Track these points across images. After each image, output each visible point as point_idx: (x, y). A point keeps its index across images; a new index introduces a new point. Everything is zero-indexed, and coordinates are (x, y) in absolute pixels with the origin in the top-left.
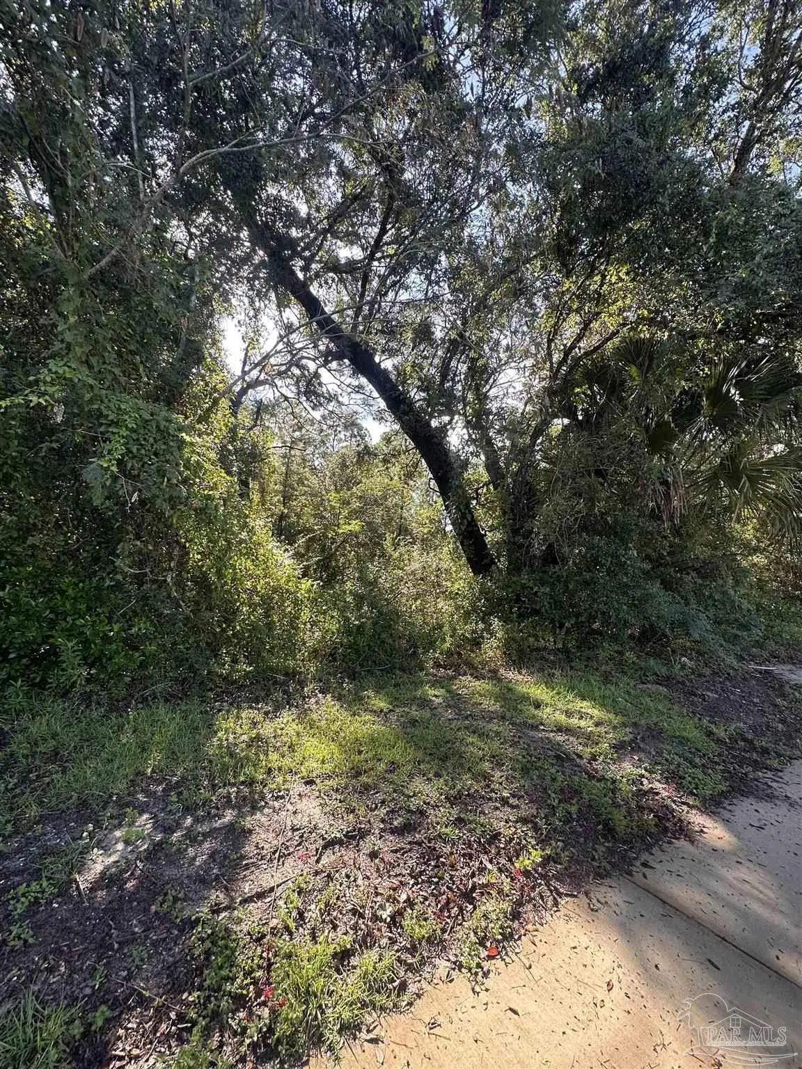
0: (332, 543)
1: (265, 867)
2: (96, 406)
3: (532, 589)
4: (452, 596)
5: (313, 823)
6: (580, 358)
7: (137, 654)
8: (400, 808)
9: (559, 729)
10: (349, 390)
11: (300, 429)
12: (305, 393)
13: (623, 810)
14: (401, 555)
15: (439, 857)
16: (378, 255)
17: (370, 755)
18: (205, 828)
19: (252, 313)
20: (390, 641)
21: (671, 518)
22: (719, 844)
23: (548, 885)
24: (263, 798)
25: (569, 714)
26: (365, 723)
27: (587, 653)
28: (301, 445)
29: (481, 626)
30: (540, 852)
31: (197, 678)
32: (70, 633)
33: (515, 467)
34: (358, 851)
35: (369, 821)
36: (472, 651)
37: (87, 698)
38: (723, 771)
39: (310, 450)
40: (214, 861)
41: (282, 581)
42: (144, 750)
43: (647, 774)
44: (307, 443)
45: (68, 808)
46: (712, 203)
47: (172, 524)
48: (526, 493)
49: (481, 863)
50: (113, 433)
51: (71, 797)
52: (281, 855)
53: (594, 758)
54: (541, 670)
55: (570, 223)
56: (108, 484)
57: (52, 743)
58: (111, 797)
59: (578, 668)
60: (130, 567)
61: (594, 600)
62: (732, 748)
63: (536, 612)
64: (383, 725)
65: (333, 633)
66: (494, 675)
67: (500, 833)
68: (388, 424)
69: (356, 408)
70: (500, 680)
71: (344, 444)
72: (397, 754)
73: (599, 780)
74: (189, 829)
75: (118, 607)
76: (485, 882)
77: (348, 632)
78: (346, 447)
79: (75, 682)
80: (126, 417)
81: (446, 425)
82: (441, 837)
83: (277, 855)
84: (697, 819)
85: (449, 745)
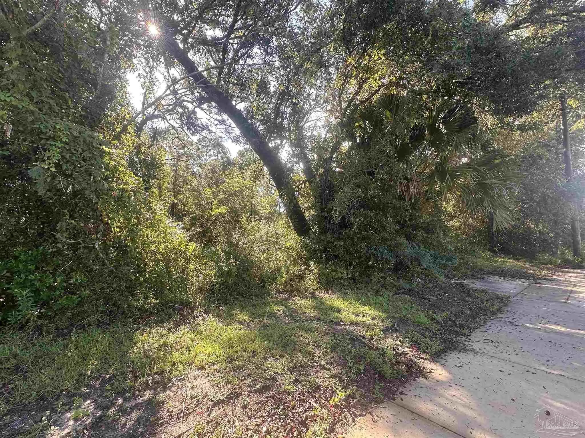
0: (208, 222)
1: (174, 423)
2: (38, 126)
3: (333, 243)
4: (286, 250)
5: (205, 392)
6: (358, 105)
7: (75, 297)
8: (260, 378)
9: (352, 323)
10: (216, 122)
11: (183, 148)
12: (186, 124)
13: (389, 365)
14: (253, 227)
15: (284, 404)
16: (233, 36)
17: (239, 348)
18: (132, 403)
19: (148, 69)
20: (248, 279)
21: (410, 199)
22: (440, 378)
23: (349, 411)
24: (170, 381)
25: (357, 315)
26: (235, 329)
27: (366, 279)
28: (185, 158)
29: (304, 267)
30: (344, 393)
31: (119, 310)
32: (23, 286)
33: (321, 171)
34: (234, 406)
35: (241, 387)
36: (299, 282)
37: (39, 329)
38: (441, 338)
39: (191, 161)
40: (139, 423)
41: (176, 245)
42: (84, 359)
43: (401, 344)
44: (189, 157)
45: (29, 403)
46: (429, 17)
47: (97, 208)
48: (328, 187)
49: (310, 403)
50: (51, 145)
51: (32, 395)
52: (184, 414)
53: (372, 338)
54: (340, 290)
55: (350, 23)
56: (48, 181)
57: (13, 362)
58: (62, 391)
59: (360, 288)
60: (67, 238)
61: (369, 249)
62: (444, 326)
63: (336, 257)
64: (246, 330)
65: (211, 276)
66: (313, 296)
67: (320, 385)
68: (242, 145)
69: (220, 134)
70: (316, 298)
71: (214, 158)
72: (256, 346)
73: (375, 350)
74: (121, 406)
75: (59, 266)
76: (313, 414)
77: (222, 275)
78: (215, 159)
79: (29, 319)
80: (61, 134)
81: (278, 146)
82: (285, 392)
83: (182, 415)
84: (428, 365)
85: (288, 338)
